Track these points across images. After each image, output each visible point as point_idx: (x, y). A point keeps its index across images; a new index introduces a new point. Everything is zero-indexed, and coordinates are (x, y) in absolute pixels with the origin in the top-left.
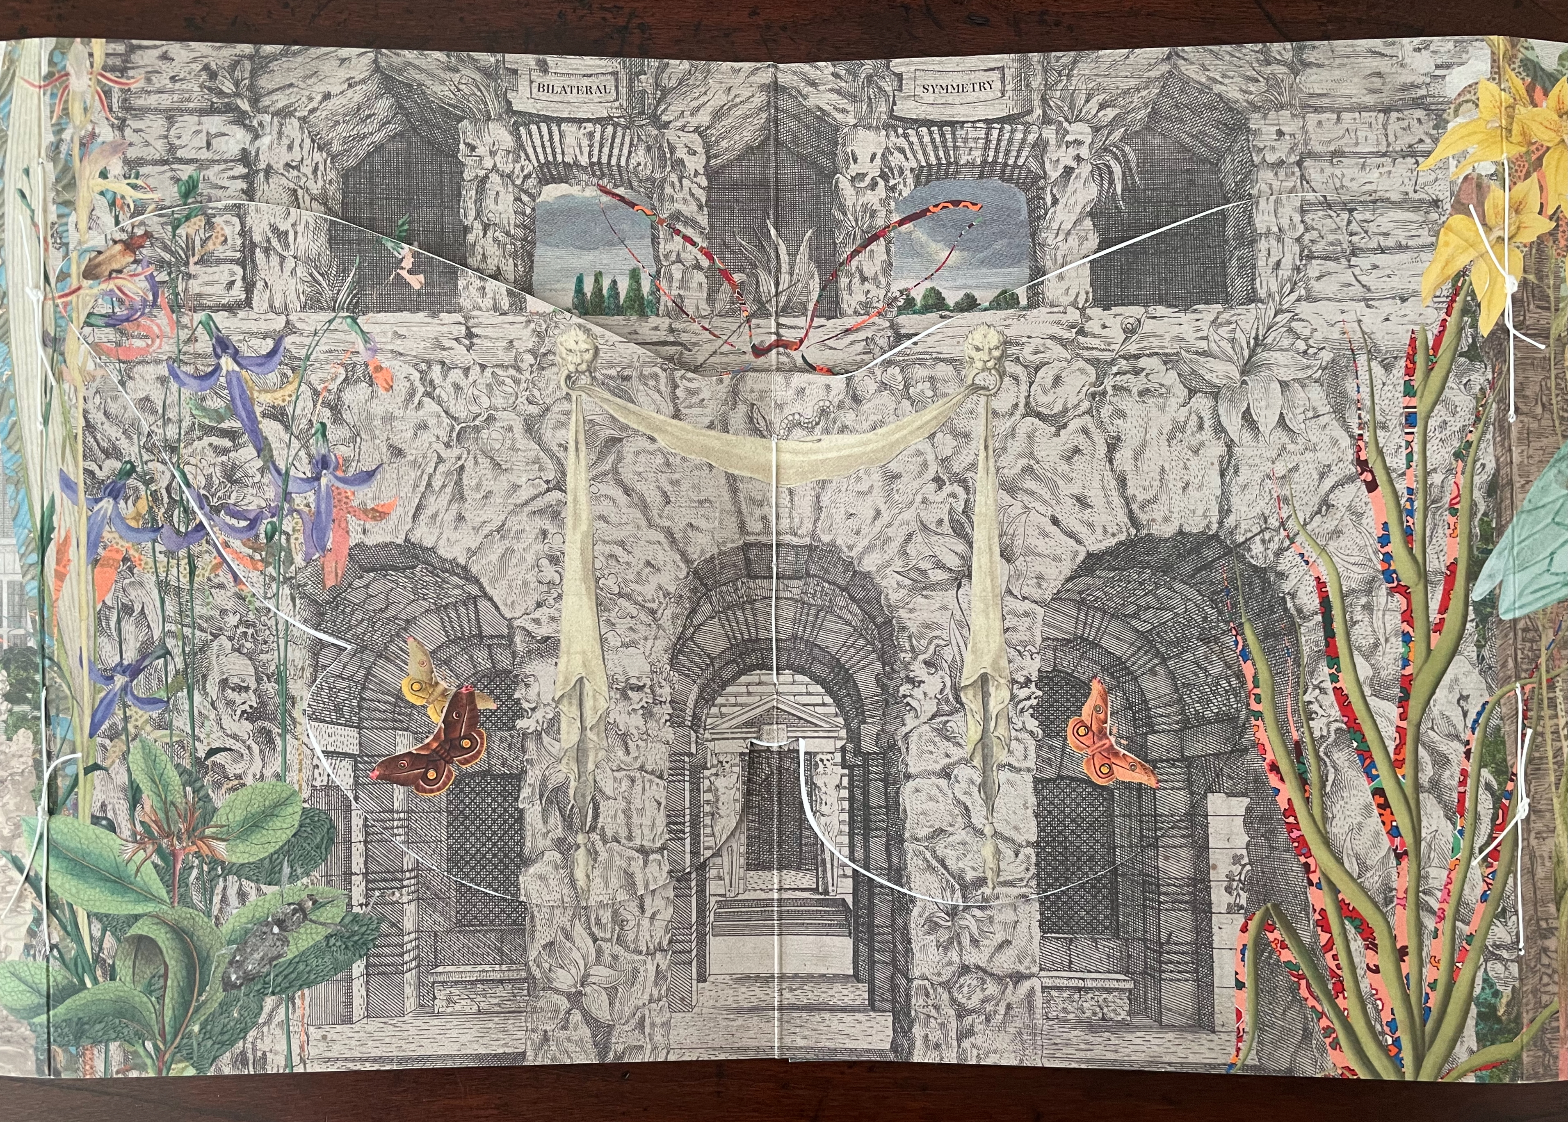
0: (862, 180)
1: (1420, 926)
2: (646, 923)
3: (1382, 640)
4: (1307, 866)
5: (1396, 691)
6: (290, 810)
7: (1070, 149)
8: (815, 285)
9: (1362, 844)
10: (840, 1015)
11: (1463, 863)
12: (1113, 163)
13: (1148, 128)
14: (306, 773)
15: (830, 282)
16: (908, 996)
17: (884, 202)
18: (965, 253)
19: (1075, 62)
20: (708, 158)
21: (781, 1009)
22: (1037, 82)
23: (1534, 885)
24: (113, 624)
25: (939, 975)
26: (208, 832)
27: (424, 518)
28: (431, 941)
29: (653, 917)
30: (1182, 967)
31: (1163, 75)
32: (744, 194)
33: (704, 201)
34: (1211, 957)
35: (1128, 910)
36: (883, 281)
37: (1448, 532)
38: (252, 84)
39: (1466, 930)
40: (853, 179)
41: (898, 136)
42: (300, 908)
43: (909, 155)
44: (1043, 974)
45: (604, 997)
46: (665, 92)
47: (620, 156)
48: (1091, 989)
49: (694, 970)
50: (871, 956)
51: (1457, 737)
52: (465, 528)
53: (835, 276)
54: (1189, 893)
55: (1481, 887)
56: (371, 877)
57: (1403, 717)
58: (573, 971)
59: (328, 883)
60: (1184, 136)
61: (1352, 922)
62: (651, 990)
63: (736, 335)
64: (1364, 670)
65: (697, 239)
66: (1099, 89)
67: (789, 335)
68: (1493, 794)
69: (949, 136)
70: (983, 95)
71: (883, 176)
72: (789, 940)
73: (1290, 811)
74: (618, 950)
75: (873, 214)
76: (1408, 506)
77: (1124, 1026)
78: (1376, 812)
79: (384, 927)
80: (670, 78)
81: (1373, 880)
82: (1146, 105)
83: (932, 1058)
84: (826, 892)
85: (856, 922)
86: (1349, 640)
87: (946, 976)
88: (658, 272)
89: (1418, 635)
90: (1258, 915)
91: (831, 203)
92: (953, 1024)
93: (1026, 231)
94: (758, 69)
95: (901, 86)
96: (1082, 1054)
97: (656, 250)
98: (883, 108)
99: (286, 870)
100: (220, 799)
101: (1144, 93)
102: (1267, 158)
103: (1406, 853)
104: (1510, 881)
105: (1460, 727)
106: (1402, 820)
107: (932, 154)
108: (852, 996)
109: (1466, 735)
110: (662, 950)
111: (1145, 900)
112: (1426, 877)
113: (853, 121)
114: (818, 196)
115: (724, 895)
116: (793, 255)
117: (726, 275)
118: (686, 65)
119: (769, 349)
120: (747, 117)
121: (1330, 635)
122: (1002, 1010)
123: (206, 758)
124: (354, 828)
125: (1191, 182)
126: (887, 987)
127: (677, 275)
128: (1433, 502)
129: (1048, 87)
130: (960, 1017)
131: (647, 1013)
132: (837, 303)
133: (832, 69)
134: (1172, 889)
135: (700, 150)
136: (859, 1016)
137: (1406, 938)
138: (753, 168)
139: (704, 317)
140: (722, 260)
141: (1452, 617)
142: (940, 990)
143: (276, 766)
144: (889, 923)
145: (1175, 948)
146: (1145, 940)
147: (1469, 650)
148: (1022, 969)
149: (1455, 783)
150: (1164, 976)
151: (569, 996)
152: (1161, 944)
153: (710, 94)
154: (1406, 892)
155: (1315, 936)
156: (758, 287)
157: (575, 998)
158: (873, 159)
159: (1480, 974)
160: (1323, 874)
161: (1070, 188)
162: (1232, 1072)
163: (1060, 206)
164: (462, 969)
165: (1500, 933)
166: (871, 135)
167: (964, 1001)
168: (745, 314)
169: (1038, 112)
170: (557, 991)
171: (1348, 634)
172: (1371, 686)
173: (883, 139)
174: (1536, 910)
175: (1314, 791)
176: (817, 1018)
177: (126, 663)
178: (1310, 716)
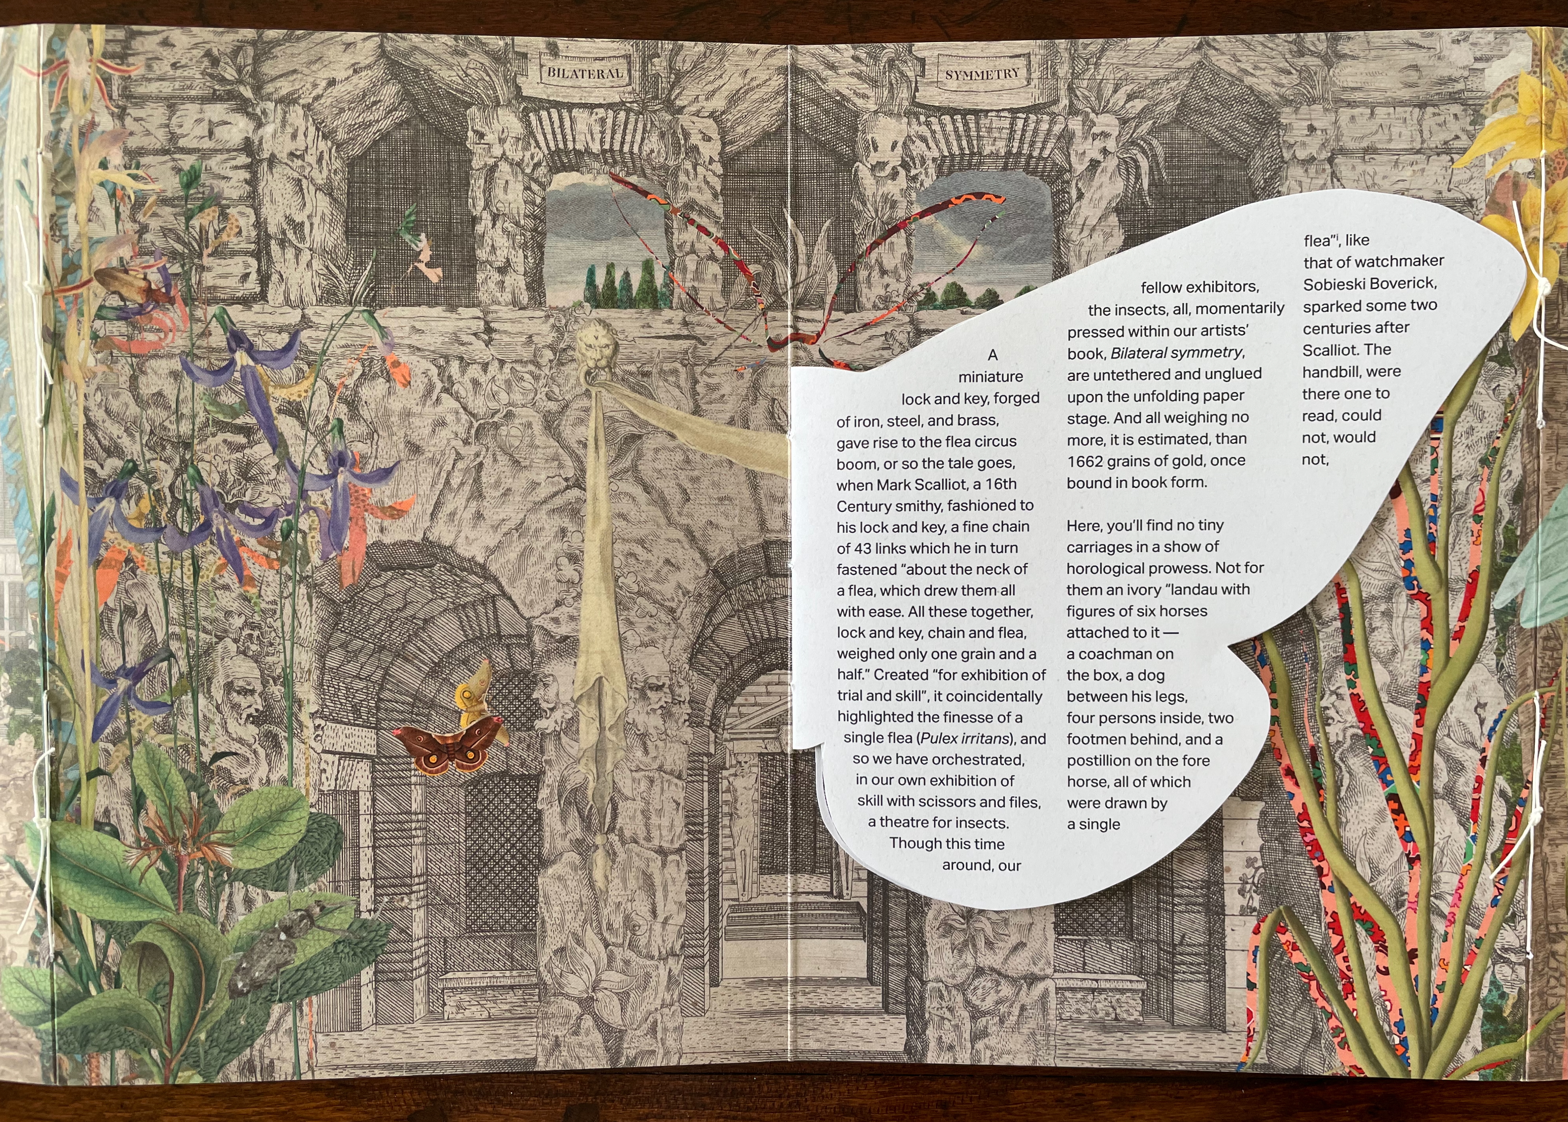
0: (883, 169)
1: (1430, 930)
2: (658, 927)
3: (1401, 647)
4: (1320, 870)
5: (1414, 698)
6: (297, 815)
7: (1096, 142)
8: (833, 277)
9: (1375, 848)
10: (854, 1018)
11: (1475, 868)
12: (1140, 157)
13: (1176, 121)
14: (314, 777)
15: (848, 276)
16: (922, 998)
17: (905, 192)
18: (988, 248)
19: (1103, 50)
20: (724, 145)
21: (795, 1012)
22: (1063, 70)
23: (1545, 890)
24: (115, 627)
25: (954, 977)
26: (214, 837)
27: (442, 515)
28: (440, 947)
29: (665, 922)
30: (1194, 968)
31: (1192, 67)
32: (760, 182)
33: (719, 189)
34: (1224, 958)
35: (1143, 912)
36: (903, 275)
37: (1471, 539)
38: (255, 70)
39: (1475, 933)
40: (873, 168)
41: (920, 124)
42: (308, 915)
43: (932, 144)
44: (1057, 975)
45: (616, 1002)
46: (679, 76)
47: (633, 142)
48: (1104, 990)
49: (707, 975)
50: (885, 961)
51: (1473, 745)
52: (483, 526)
53: (854, 267)
54: (1203, 896)
55: (1491, 892)
56: (380, 882)
57: (1420, 723)
58: (585, 976)
59: (336, 889)
60: (1213, 130)
61: (1363, 925)
62: (663, 994)
63: (751, 329)
64: (1382, 676)
65: (712, 229)
66: (1127, 79)
67: (806, 328)
68: (1507, 801)
69: (972, 125)
70: (1007, 83)
71: (905, 165)
72: (803, 943)
73: (1304, 815)
74: (629, 954)
75: (894, 205)
76: (1432, 513)
77: (1137, 1026)
78: (1389, 817)
79: (393, 933)
80: (684, 61)
81: (1385, 884)
82: (1175, 97)
83: (945, 1059)
84: (840, 896)
85: (871, 926)
86: (1367, 647)
87: (960, 978)
88: (672, 263)
89: (1437, 642)
90: (1271, 917)
91: (851, 192)
92: (967, 1026)
93: (1050, 226)
94: (775, 51)
95: (923, 71)
96: (1094, 1054)
97: (669, 241)
98: (904, 94)
99: (294, 876)
100: (225, 805)
101: (1173, 84)
102: (1298, 154)
103: (1418, 858)
104: (1521, 886)
105: (1477, 734)
106: (1416, 826)
107: (955, 143)
108: (865, 999)
109: (1482, 743)
110: (674, 955)
111: (1159, 901)
112: (1438, 882)
113: (873, 108)
114: (837, 185)
115: (737, 900)
116: (811, 245)
117: (741, 266)
118: (701, 47)
119: (785, 343)
120: (764, 101)
121: (1348, 641)
122: (1016, 1011)
123: (212, 762)
124: (362, 833)
125: (1219, 178)
126: (901, 989)
127: (691, 265)
128: (1458, 509)
129: (1075, 76)
130: (973, 1018)
131: (659, 1017)
132: (856, 296)
133: (852, 52)
134: (1186, 891)
135: (715, 136)
136: (873, 1019)
137: (1416, 941)
138: (770, 154)
139: (719, 310)
140: (738, 250)
141: (1473, 625)
142: (954, 992)
143: (283, 770)
144: (903, 925)
145: (1188, 950)
146: (1158, 942)
147: (1488, 658)
148: (1036, 970)
149: (1470, 789)
150: (1176, 977)
151: (580, 1002)
152: (1174, 946)
153: (726, 77)
154: (1417, 896)
155: (1327, 938)
156: (774, 279)
157: (587, 1003)
158: (893, 147)
159: (1488, 976)
160: (1336, 878)
161: (1096, 183)
162: (1242, 1070)
163: (1085, 201)
164: (472, 974)
165: (1508, 937)
166: (892, 122)
167: (978, 1003)
168: (761, 307)
169: (1065, 102)
170: (567, 996)
171: (1366, 640)
172: (1389, 693)
173: (904, 126)
174: (1546, 916)
175: (1329, 796)
176: (831, 1020)
177: (129, 666)
178: (1326, 722)
